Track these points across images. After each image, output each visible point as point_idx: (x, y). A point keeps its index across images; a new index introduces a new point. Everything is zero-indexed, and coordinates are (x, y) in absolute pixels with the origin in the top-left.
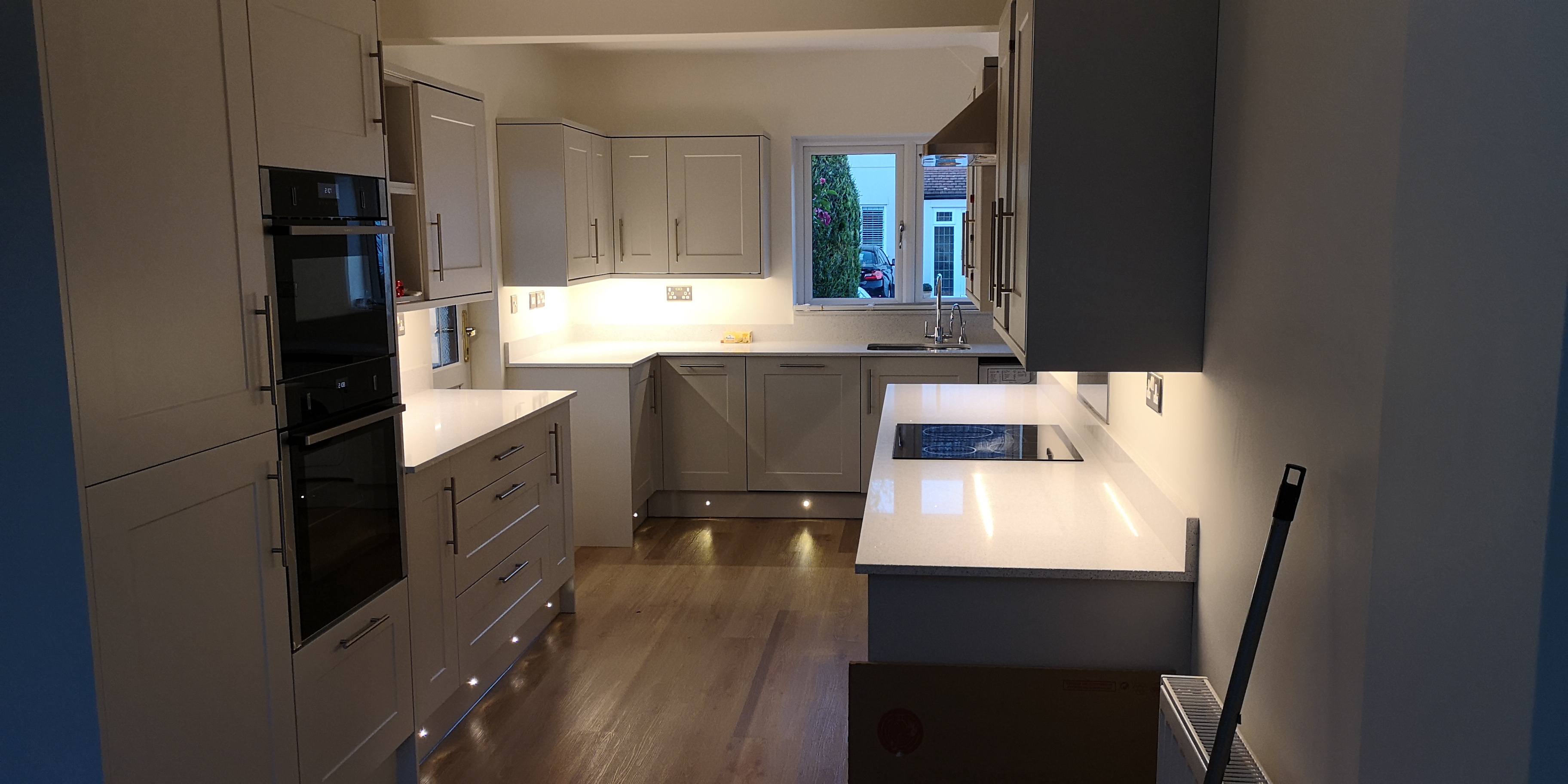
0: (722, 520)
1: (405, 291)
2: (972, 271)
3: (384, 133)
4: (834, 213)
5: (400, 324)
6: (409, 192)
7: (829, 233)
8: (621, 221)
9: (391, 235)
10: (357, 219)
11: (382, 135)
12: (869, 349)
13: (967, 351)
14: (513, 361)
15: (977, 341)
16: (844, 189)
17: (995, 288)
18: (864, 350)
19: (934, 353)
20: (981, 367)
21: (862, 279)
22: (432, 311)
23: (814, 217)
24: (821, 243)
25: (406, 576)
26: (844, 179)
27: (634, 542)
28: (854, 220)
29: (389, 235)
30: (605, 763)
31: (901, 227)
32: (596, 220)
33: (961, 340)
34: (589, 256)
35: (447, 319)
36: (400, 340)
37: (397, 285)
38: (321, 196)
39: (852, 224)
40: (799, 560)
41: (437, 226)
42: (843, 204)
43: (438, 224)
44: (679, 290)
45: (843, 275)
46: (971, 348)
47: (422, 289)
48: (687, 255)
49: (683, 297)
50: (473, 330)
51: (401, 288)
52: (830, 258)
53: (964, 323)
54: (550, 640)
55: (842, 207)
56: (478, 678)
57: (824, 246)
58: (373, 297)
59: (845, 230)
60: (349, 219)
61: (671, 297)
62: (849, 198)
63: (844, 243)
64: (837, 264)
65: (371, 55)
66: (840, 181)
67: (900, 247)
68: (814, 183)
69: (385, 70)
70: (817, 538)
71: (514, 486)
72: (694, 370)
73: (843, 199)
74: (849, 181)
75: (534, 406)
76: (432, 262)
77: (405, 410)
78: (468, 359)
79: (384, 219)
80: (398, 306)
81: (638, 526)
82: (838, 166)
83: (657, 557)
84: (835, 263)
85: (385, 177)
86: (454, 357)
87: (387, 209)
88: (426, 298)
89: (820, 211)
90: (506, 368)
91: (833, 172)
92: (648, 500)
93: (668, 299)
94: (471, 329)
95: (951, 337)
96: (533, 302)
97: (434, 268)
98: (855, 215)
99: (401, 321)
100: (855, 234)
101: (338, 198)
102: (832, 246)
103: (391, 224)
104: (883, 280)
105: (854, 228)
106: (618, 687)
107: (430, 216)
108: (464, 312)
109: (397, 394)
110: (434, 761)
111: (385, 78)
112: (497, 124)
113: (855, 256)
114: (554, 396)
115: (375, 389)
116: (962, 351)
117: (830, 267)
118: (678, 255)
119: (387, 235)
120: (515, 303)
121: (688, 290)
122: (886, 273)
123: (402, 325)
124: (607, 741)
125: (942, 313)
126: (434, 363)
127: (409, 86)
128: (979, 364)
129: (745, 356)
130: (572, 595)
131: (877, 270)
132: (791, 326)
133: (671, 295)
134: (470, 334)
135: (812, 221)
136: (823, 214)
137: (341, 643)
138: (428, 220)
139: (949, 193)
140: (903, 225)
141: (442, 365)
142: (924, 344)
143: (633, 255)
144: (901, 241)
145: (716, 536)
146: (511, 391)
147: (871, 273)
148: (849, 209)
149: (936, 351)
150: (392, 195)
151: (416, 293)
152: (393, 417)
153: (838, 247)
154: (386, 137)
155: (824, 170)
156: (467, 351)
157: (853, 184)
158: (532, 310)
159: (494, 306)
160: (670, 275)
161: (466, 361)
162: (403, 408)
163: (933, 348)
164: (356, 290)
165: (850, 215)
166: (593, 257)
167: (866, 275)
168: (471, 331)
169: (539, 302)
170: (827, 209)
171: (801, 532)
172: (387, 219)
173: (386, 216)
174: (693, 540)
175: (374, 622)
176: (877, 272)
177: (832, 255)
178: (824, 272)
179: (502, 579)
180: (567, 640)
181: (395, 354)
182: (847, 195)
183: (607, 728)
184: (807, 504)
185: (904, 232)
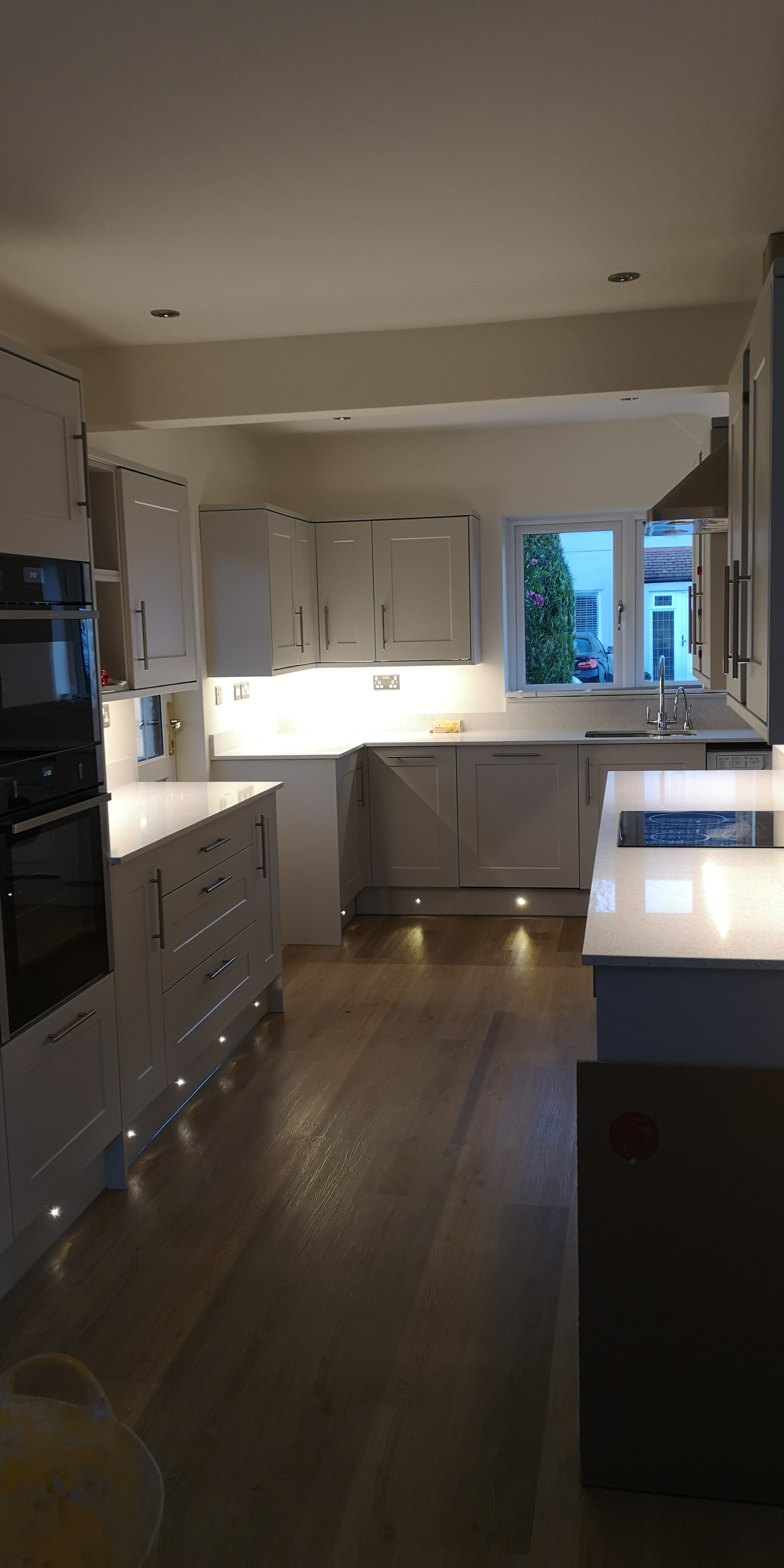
0: (434, 918)
1: (110, 680)
2: (700, 647)
3: (88, 517)
4: (547, 597)
5: (105, 715)
6: (114, 579)
7: (541, 618)
8: (326, 608)
9: (96, 620)
10: (62, 603)
11: (86, 518)
12: (586, 736)
13: (693, 737)
14: (219, 753)
15: (703, 727)
16: (557, 573)
17: (731, 660)
18: (584, 738)
19: (657, 740)
20: (709, 754)
21: (577, 668)
22: (137, 701)
23: (527, 600)
24: (534, 629)
25: (113, 971)
26: (557, 562)
27: (342, 940)
28: (567, 605)
29: (93, 620)
30: (316, 1169)
31: (620, 607)
32: (301, 607)
33: (687, 726)
34: (294, 645)
35: (152, 711)
36: (106, 731)
37: (102, 675)
38: (26, 580)
39: (566, 609)
40: (515, 959)
41: (141, 614)
42: (556, 587)
43: (142, 611)
44: (386, 678)
45: (557, 662)
46: (698, 734)
47: (127, 680)
48: (394, 642)
49: (391, 686)
50: (178, 722)
51: (106, 677)
52: (542, 644)
53: (689, 708)
54: (258, 1040)
55: (555, 592)
56: (185, 1079)
57: (536, 632)
58: (79, 692)
59: (558, 616)
60: (54, 604)
61: (377, 687)
62: (563, 582)
63: (557, 629)
64: (551, 651)
65: (76, 437)
66: (552, 564)
67: (619, 629)
68: (527, 565)
69: (90, 456)
70: (534, 936)
71: (221, 879)
72: (403, 762)
73: (556, 582)
74: (562, 564)
75: (239, 798)
76: (137, 651)
77: (110, 799)
78: (173, 752)
79: (89, 604)
80: (103, 695)
81: (346, 924)
82: (550, 548)
83: (366, 955)
84: (548, 650)
85: (88, 561)
86: (159, 751)
87: (91, 595)
88: (131, 688)
89: (533, 593)
90: (212, 761)
91: (545, 555)
92: (356, 896)
93: (375, 689)
94: (176, 721)
95: (676, 723)
96: (238, 694)
97: (139, 657)
98: (569, 599)
99: (106, 712)
100: (569, 619)
101: (43, 582)
102: (545, 633)
103: (95, 609)
104: (598, 668)
105: (567, 613)
106: (329, 1089)
107: (134, 605)
108: (168, 704)
109: (103, 783)
110: (142, 1162)
111: (90, 464)
112: (200, 511)
113: (569, 642)
114: (260, 787)
115: (81, 778)
116: (687, 737)
117: (543, 655)
118: (384, 642)
119: (92, 620)
120: (220, 694)
121: (395, 678)
122: (601, 662)
123: (106, 716)
124: (318, 1145)
125: (665, 698)
126: (139, 756)
127: (112, 471)
128: (707, 751)
129: (456, 746)
130: (280, 994)
131: (592, 658)
132: (504, 713)
133: (378, 684)
134: (175, 727)
135: (525, 604)
136: (536, 596)
137: (49, 1037)
138: (132, 608)
139: (668, 575)
140: (622, 605)
141: (147, 758)
142: (646, 732)
143: (338, 643)
144: (620, 623)
145: (426, 934)
146: (216, 783)
147: (585, 661)
148: (562, 594)
149: (659, 737)
150: (97, 583)
151: (121, 683)
152: (98, 806)
153: (550, 633)
154: (90, 519)
155: (536, 554)
156: (172, 744)
157: (566, 567)
158: (237, 702)
159: (198, 697)
160: (377, 663)
161: (171, 754)
162: (109, 797)
163: (655, 735)
164: (62, 686)
165: (563, 600)
166: (298, 646)
167: (579, 664)
168: (176, 723)
169: (243, 694)
170: (540, 591)
171: (517, 930)
172: (91, 604)
173: (91, 601)
174: (403, 938)
175: (81, 1017)
176: (591, 660)
177: (544, 642)
178: (537, 660)
179: (209, 975)
180: (275, 1040)
181: (101, 742)
182: (560, 579)
183: (318, 1132)
184: (521, 902)
185: (623, 613)
